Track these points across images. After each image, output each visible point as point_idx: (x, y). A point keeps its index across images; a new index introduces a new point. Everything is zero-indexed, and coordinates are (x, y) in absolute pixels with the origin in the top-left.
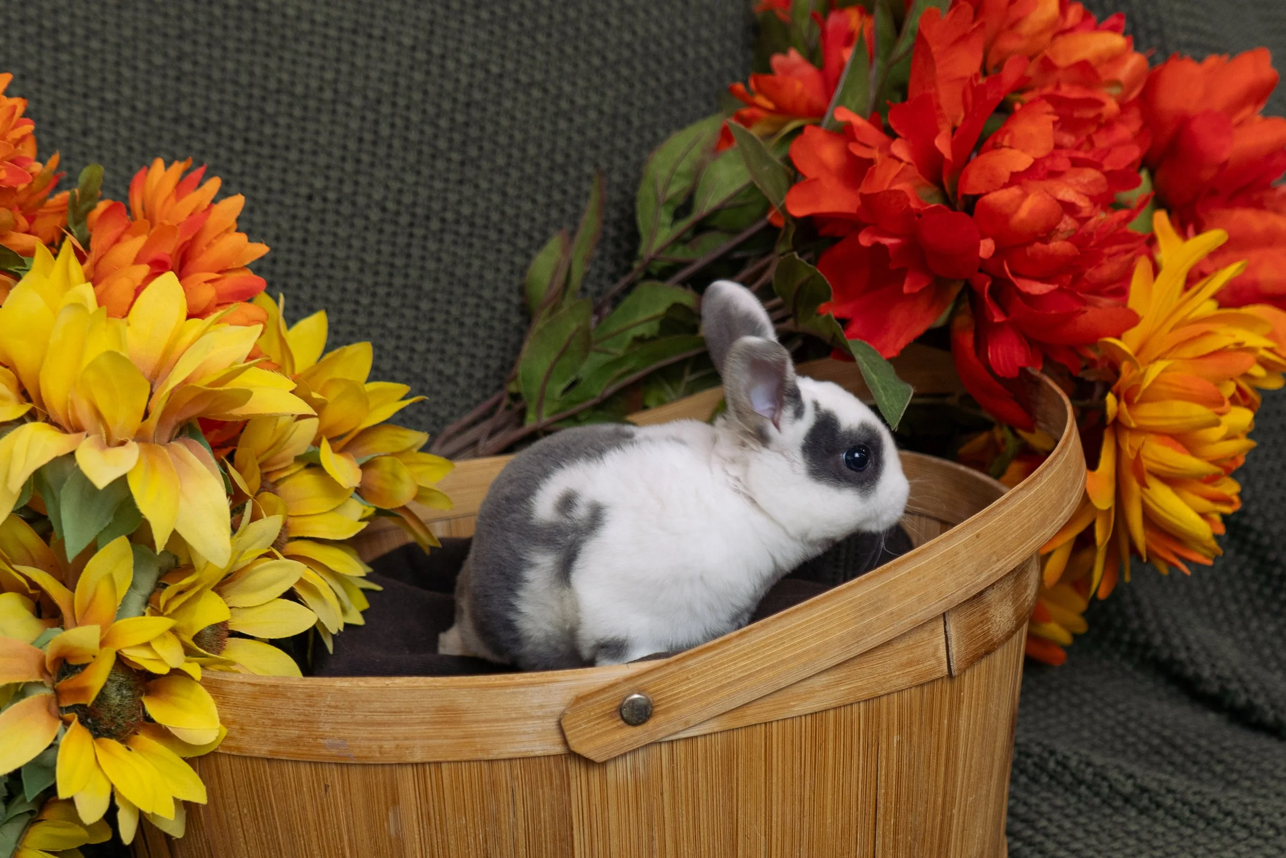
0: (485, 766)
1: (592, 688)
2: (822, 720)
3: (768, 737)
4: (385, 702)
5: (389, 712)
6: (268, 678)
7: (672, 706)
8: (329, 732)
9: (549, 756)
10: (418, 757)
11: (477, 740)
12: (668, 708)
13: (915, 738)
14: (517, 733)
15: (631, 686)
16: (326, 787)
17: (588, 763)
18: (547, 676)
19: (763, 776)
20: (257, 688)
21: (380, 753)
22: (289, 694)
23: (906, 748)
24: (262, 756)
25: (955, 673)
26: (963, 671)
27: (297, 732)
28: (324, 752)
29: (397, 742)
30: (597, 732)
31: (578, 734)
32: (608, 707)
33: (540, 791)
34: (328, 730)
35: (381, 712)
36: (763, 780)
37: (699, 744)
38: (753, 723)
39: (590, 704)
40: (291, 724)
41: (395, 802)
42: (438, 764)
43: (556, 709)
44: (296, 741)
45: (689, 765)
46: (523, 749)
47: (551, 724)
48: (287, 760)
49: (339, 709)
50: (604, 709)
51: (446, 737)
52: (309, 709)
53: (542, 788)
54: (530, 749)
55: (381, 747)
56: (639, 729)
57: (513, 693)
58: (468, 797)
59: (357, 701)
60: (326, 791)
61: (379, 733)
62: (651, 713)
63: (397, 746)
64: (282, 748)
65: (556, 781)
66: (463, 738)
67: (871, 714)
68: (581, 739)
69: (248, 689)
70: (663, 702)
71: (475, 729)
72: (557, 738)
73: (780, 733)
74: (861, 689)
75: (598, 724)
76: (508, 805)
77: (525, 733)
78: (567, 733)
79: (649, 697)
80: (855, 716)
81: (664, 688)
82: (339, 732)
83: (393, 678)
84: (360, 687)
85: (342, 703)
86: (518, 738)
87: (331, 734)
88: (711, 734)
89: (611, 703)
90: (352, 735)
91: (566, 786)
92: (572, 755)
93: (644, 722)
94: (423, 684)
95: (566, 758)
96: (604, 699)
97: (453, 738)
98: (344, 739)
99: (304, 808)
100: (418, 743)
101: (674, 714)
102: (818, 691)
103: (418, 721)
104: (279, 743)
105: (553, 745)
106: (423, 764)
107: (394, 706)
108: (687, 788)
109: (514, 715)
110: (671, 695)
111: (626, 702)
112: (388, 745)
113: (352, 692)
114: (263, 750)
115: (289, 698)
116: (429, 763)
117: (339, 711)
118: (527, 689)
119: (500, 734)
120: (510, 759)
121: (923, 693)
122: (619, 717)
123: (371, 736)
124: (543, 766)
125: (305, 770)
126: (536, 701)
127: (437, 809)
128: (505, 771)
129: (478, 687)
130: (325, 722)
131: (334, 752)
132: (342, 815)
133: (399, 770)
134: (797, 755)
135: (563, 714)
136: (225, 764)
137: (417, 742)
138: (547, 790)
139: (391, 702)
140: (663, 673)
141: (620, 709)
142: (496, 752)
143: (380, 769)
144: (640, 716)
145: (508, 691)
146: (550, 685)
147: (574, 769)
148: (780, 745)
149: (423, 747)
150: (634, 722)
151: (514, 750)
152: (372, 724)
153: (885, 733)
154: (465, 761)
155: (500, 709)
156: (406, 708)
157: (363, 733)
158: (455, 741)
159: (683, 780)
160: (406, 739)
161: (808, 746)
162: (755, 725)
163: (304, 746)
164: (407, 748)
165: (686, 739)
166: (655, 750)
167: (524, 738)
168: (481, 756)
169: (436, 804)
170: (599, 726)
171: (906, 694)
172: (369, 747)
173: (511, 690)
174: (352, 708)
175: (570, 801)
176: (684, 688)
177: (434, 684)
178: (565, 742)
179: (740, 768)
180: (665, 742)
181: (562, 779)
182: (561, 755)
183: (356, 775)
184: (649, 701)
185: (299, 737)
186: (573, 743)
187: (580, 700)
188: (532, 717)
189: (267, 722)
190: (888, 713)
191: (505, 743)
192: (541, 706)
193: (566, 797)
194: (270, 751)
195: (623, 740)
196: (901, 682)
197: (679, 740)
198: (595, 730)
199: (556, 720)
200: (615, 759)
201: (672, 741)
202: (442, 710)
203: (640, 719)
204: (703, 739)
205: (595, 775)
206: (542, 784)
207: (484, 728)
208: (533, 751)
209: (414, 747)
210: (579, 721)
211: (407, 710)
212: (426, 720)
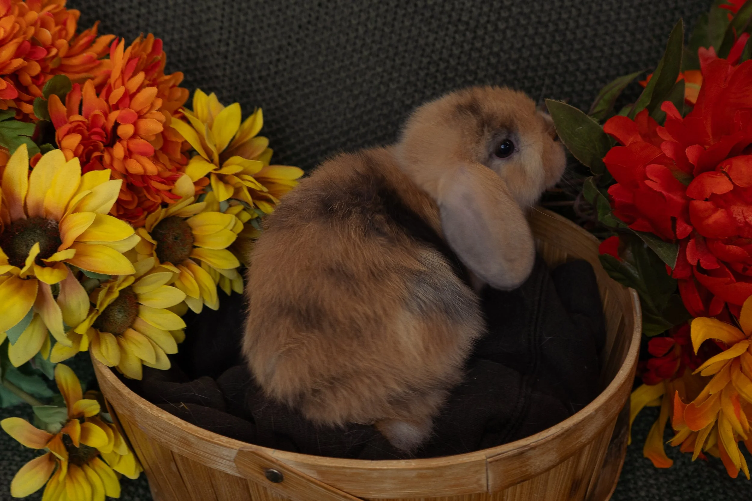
4: (158, 423)
8: (140, 422)
10: (176, 451)
11: (200, 457)
14: (218, 462)
18: (230, 444)
21: (160, 441)
22: (123, 397)
27: (129, 413)
28: (139, 427)
33: (234, 486)
35: (158, 426)
40: (126, 409)
47: (233, 464)
49: (142, 415)
52: (131, 408)
54: (226, 471)
57: (213, 446)
59: (148, 416)
61: (158, 434)
62: (283, 479)
63: (166, 442)
64: (125, 416)
65: (241, 486)
66: (194, 453)
71: (198, 452)
77: (221, 463)
79: (281, 474)
82: (143, 424)
84: (148, 411)
90: (148, 428)
91: (246, 489)
93: (280, 481)
97: (190, 451)
98: (145, 428)
100: (174, 445)
103: (173, 437)
105: (237, 473)
107: (162, 426)
109: (215, 454)
111: (270, 470)
112: (163, 440)
113: (145, 411)
114: (119, 411)
119: (210, 459)
122: (266, 475)
123: (155, 433)
124: (234, 478)
126: (225, 453)
129: (196, 436)
130: (137, 417)
131: (143, 430)
138: (237, 487)
141: (267, 470)
144: (276, 479)
145: (210, 444)
146: (231, 449)
147: (250, 484)
149: (178, 449)
152: (156, 429)
154: (198, 463)
156: (167, 430)
157: (152, 430)
160: (169, 441)
163: (134, 420)
164: (171, 445)
168: (203, 464)
172: (155, 437)
174: (146, 418)
175: (250, 495)
181: (244, 486)
185: (130, 416)
188: (224, 459)
191: (213, 463)
192: (227, 456)
193: (247, 493)
194: (123, 414)
196: (451, 493)
205: (261, 490)
212: (177, 439)
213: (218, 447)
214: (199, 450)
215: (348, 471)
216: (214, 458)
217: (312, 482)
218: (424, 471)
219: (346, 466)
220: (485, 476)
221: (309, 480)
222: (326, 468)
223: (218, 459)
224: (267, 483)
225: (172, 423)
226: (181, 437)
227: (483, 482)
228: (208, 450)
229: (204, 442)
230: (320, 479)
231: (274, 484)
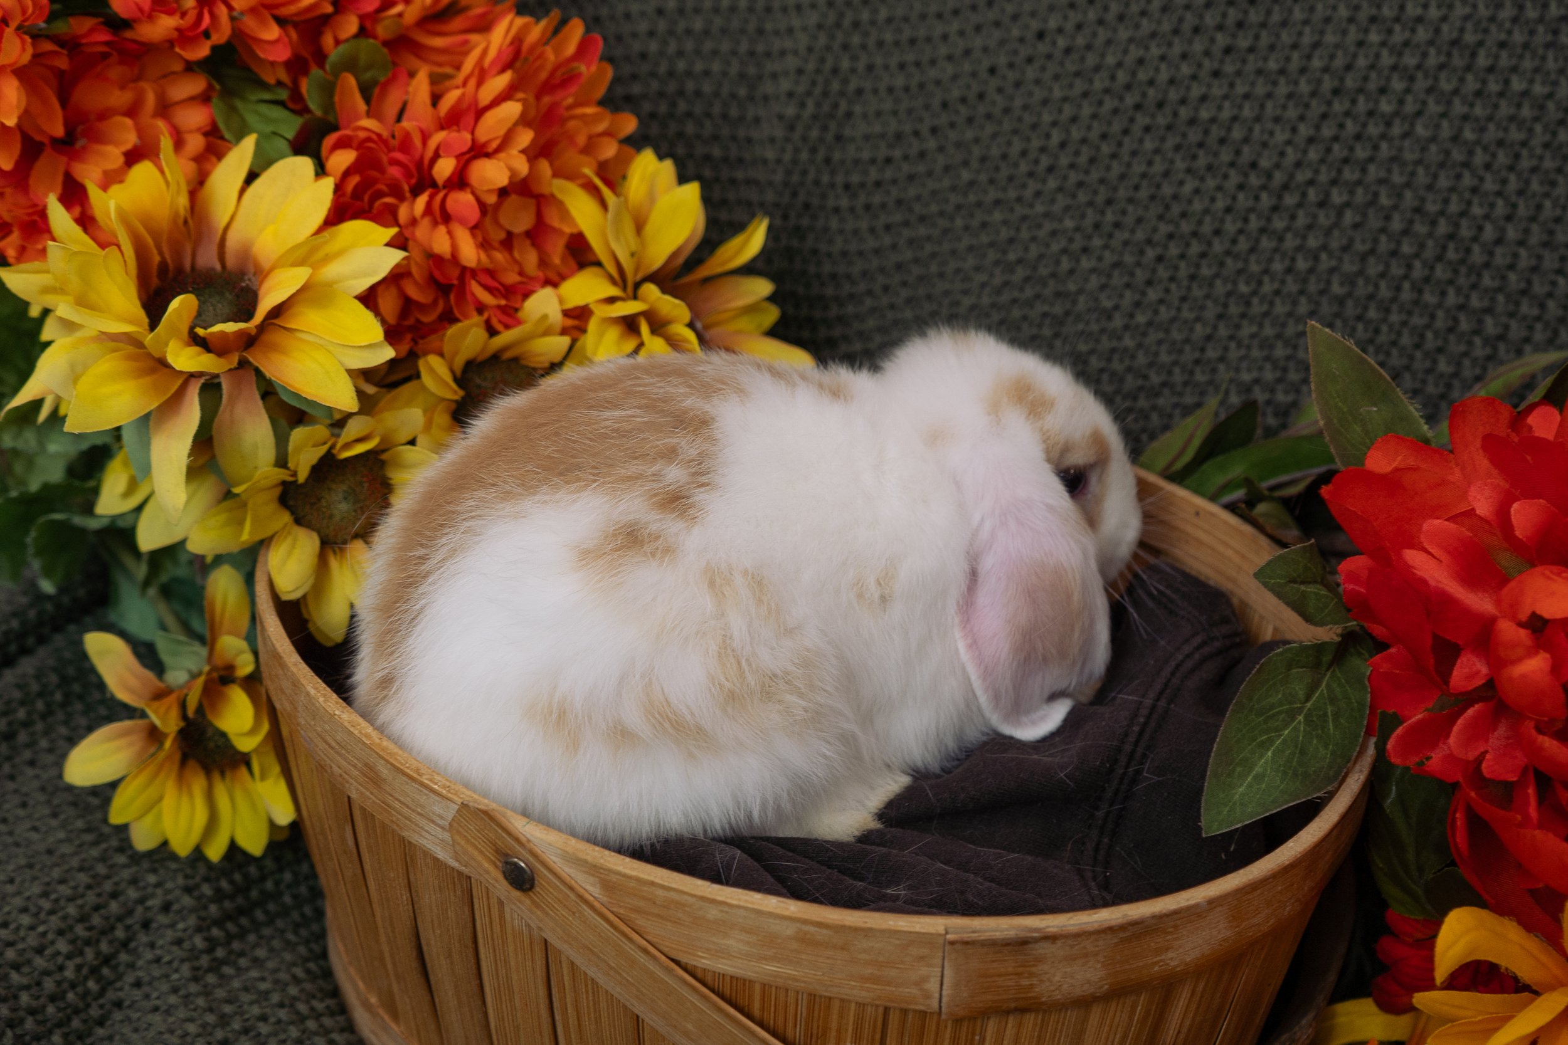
213: (426, 795)
214: (392, 796)
215: (661, 893)
216: (417, 818)
217: (586, 902)
218: (812, 929)
219: (658, 881)
220: (939, 974)
221: (581, 897)
222: (618, 877)
223: (423, 822)
224: (502, 887)
225: (356, 732)
226: (366, 765)
227: (933, 986)
228: (408, 799)
229: (405, 778)
230: (605, 899)
231: (516, 894)
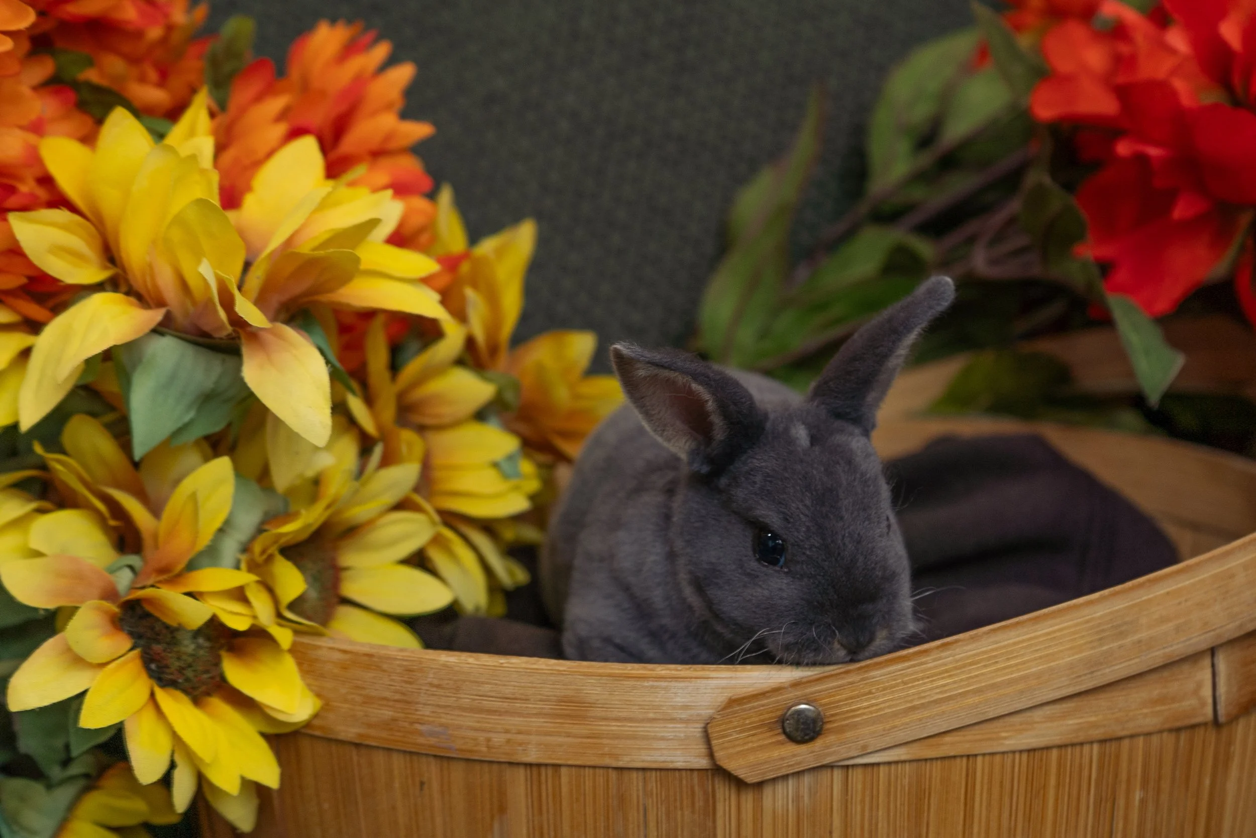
0: (613, 775)
1: (750, 690)
2: (1041, 760)
3: (970, 775)
4: (496, 684)
5: (500, 698)
6: (362, 645)
7: (847, 725)
8: (428, 716)
9: (692, 770)
10: (532, 756)
11: (605, 741)
12: (843, 726)
13: (1164, 797)
14: (655, 738)
15: (798, 693)
16: (422, 784)
17: (739, 784)
18: (695, 670)
19: (961, 822)
20: (347, 657)
21: (488, 747)
22: (385, 666)
23: (1151, 808)
24: (349, 739)
25: (1222, 719)
26: (1233, 719)
27: (390, 713)
28: (421, 740)
29: (509, 736)
30: (750, 745)
31: (726, 745)
32: (767, 716)
33: (679, 813)
34: (427, 713)
35: (492, 697)
36: (960, 828)
37: (881, 775)
38: (952, 754)
39: (744, 710)
40: (385, 702)
41: (502, 809)
42: (556, 767)
43: (703, 712)
44: (389, 725)
45: (867, 799)
46: (662, 759)
47: (696, 730)
48: (378, 748)
49: (443, 688)
50: (762, 717)
51: (568, 735)
52: (408, 686)
53: (682, 809)
54: (669, 759)
55: (488, 740)
56: (803, 749)
57: (652, 687)
58: (589, 811)
59: (464, 681)
60: (421, 789)
61: (489, 723)
62: (821, 729)
63: (508, 741)
64: (372, 732)
65: (699, 804)
66: (588, 738)
67: (1107, 759)
68: (731, 751)
69: (337, 656)
70: (838, 717)
71: (604, 728)
72: (702, 749)
73: (986, 771)
74: (1094, 725)
75: (753, 735)
76: (639, 826)
77: (663, 739)
78: (714, 742)
79: (820, 709)
80: (1086, 760)
81: (839, 701)
82: (440, 717)
83: (508, 657)
84: (469, 664)
85: (446, 682)
86: (656, 744)
87: (431, 719)
88: (897, 762)
89: (772, 712)
90: (456, 722)
91: (710, 810)
92: (718, 771)
93: (812, 739)
94: (544, 667)
95: (713, 775)
96: (763, 706)
97: (575, 736)
98: (445, 726)
99: (394, 808)
100: (534, 738)
101: (849, 734)
102: (1038, 723)
103: (535, 712)
104: (369, 726)
105: (699, 756)
106: (539, 765)
107: (508, 691)
108: (862, 828)
109: (651, 715)
110: (847, 712)
111: (789, 712)
112: (498, 739)
113: (456, 669)
114: (349, 732)
115: (384, 671)
116: (546, 765)
117: (440, 692)
118: (670, 684)
119: (634, 737)
120: (644, 769)
121: (1178, 740)
122: (780, 731)
123: (477, 725)
124: (684, 782)
125: (398, 761)
126: (679, 700)
127: (551, 821)
128: (638, 783)
129: (610, 675)
130: (424, 704)
131: (433, 741)
132: (439, 820)
133: (509, 772)
134: (1006, 800)
135: (712, 718)
136: (305, 745)
137: (532, 737)
138: (687, 812)
139: (505, 685)
140: (840, 682)
141: (782, 720)
142: (626, 759)
143: (486, 767)
144: (808, 732)
145: (646, 684)
146: (699, 681)
147: (722, 791)
148: (985, 787)
149: (540, 744)
150: (799, 738)
151: (649, 758)
152: (481, 711)
153: (1124, 786)
154: (590, 767)
155: (635, 705)
156: (522, 694)
157: (469, 720)
158: (580, 740)
159: (859, 817)
160: (520, 732)
161: (1022, 791)
162: (955, 757)
163: (399, 731)
164: (520, 744)
165: (865, 765)
166: (825, 776)
167: (662, 744)
168: (608, 761)
169: (551, 817)
170: (754, 739)
171: (1155, 739)
172: (475, 739)
173: (651, 683)
174: (458, 689)
175: (715, 828)
176: (865, 704)
177: (558, 668)
178: (711, 755)
179: (932, 810)
180: (838, 766)
181: (706, 801)
182: (707, 770)
183: (458, 773)
184: (819, 714)
185: (394, 720)
186: (719, 755)
187: (733, 702)
188: (673, 720)
189: (358, 699)
190: (1130, 761)
191: (639, 749)
192: (686, 707)
193: (710, 824)
194: (360, 735)
195: (782, 759)
196: (1150, 722)
197: (853, 766)
198: (748, 743)
199: (702, 725)
200: (774, 780)
201: (847, 767)
202: (564, 700)
203: (807, 735)
204: (886, 768)
205: (748, 799)
206: (682, 803)
207: (614, 727)
208: (672, 762)
209: (528, 743)
210: (729, 729)
211: (523, 697)
212: (545, 711)
213: (666, 688)
214: (606, 719)
216: (647, 728)
223: (655, 729)
226: (562, 699)
227: (1207, 692)
228: (634, 708)
